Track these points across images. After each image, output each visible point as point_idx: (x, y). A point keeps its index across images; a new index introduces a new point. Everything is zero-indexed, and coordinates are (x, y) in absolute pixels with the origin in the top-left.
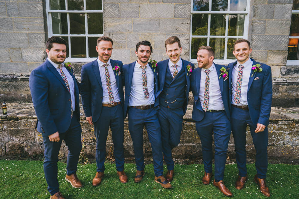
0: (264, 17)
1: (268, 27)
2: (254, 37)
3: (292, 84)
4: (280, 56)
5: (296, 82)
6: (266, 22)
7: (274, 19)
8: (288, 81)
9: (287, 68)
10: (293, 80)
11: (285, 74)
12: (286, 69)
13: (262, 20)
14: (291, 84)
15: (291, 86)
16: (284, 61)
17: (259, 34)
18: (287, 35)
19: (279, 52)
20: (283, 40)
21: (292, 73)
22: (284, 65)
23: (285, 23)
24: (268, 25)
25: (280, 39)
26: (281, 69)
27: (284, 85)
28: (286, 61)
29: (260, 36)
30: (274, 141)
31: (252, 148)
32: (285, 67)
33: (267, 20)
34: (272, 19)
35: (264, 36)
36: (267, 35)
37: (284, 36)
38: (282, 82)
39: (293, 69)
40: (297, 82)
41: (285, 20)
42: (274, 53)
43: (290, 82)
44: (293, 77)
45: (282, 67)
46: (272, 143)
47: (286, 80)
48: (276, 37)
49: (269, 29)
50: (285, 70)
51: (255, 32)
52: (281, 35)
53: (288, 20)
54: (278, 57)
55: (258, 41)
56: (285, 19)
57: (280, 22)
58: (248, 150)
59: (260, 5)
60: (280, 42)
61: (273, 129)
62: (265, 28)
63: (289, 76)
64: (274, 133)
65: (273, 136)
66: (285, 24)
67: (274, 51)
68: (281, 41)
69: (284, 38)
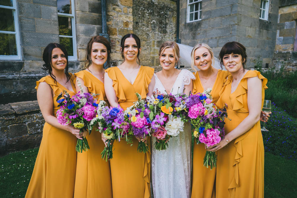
0: (32, 15)
1: (37, 25)
2: (25, 34)
6: (34, 20)
7: (42, 18)
13: (30, 17)
17: (29, 31)
18: (57, 34)
20: (54, 38)
23: (53, 23)
24: (37, 23)
25: (51, 37)
29: (31, 33)
30: (38, 129)
31: (17, 141)
33: (35, 18)
34: (41, 18)
35: (35, 33)
36: (38, 33)
37: (54, 34)
41: (53, 21)
46: (37, 131)
48: (47, 34)
49: (39, 27)
51: (25, 29)
52: (51, 34)
53: (55, 21)
55: (29, 38)
56: (53, 19)
57: (48, 22)
58: (13, 143)
59: (25, 3)
61: (36, 119)
62: (34, 26)
64: (37, 122)
65: (37, 125)
66: (54, 24)
68: (52, 39)
69: (54, 36)
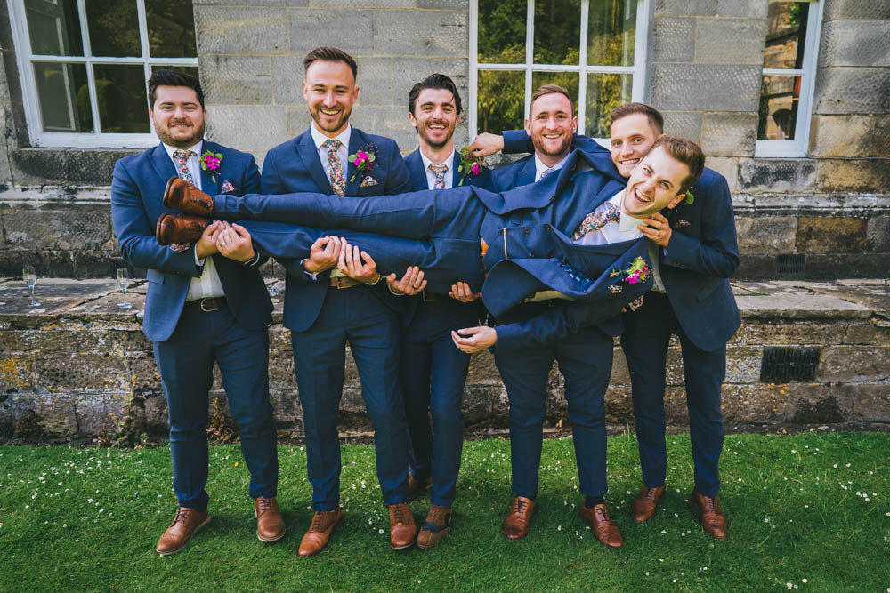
0: (691, 8)
1: (701, 40)
2: (662, 71)
3: (770, 213)
4: (737, 130)
5: (780, 207)
6: (695, 24)
7: (717, 16)
8: (758, 203)
9: (758, 165)
10: (773, 201)
11: (750, 181)
12: (755, 167)
13: (684, 16)
14: (764, 212)
15: (767, 217)
16: (747, 143)
17: (675, 59)
18: (757, 65)
19: (733, 117)
20: (744, 79)
21: (770, 179)
22: (747, 154)
23: (749, 26)
24: (702, 32)
25: (735, 76)
26: (740, 167)
27: (747, 214)
28: (755, 145)
29: (679, 65)
32: (751, 162)
33: (698, 17)
34: (714, 13)
35: (689, 66)
36: (698, 65)
37: (748, 67)
38: (742, 207)
39: (773, 168)
40: (784, 207)
41: (750, 19)
42: (721, 119)
43: (763, 207)
44: (772, 190)
45: (742, 161)
47: (753, 202)
48: (725, 69)
49: (704, 44)
50: (752, 171)
51: (664, 55)
52: (739, 66)
53: (758, 20)
54: (730, 132)
55: (672, 83)
56: (750, 15)
57: (736, 26)
60: (735, 87)
62: (692, 43)
63: (762, 187)
66: (751, 29)
67: (720, 114)
68: (738, 83)
69: (747, 73)
